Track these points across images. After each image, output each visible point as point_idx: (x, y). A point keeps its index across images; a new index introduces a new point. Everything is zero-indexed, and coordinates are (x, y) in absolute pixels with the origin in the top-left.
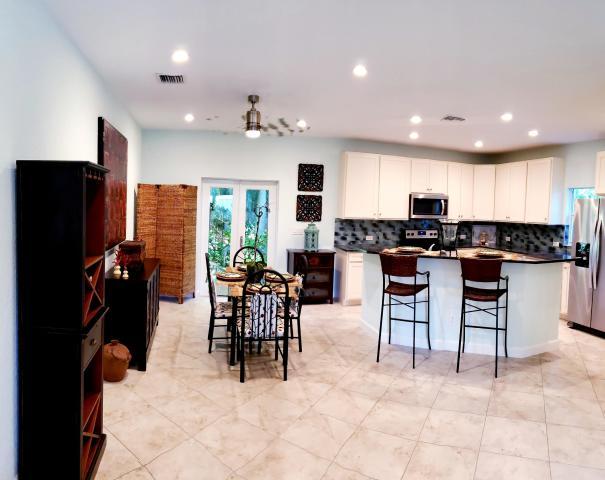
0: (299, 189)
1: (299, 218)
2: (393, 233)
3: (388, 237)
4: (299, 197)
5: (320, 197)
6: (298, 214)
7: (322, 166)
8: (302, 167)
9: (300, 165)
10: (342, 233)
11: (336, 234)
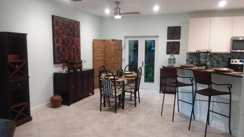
0: (168, 39)
1: (168, 53)
2: (223, 61)
3: (220, 63)
4: (168, 42)
5: (179, 42)
6: (167, 51)
7: (180, 27)
8: (169, 29)
9: (168, 28)
10: (190, 60)
11: (187, 60)
